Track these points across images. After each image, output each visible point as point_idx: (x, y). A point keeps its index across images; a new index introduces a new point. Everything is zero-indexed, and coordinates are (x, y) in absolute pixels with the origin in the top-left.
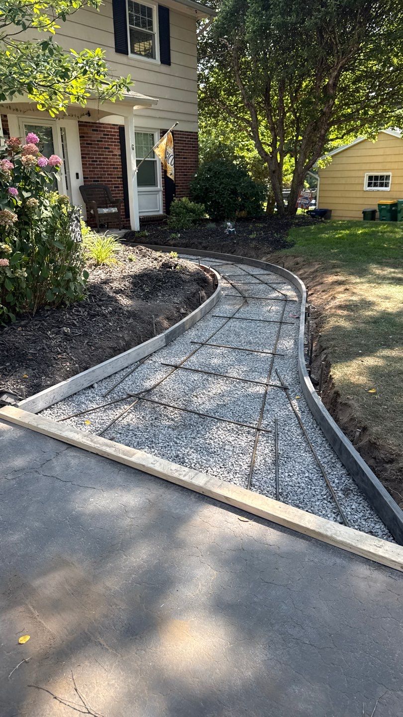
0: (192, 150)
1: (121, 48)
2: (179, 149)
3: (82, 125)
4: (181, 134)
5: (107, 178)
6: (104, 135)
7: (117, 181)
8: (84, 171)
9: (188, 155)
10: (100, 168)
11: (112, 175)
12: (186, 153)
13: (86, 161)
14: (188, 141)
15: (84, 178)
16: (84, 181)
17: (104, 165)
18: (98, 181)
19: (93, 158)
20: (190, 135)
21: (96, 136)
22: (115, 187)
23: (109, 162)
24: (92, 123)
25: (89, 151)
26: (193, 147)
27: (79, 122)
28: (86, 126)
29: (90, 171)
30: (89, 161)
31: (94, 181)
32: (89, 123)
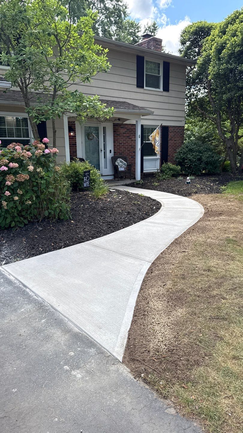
0: (180, 136)
1: (140, 85)
2: (171, 136)
3: (115, 125)
4: (173, 128)
5: (127, 152)
6: (127, 130)
7: (133, 154)
8: (114, 149)
9: (177, 139)
10: (123, 147)
11: (130, 150)
12: (176, 138)
13: (116, 144)
14: (178, 131)
15: (114, 152)
16: (114, 154)
17: (126, 145)
18: (122, 154)
19: (120, 142)
20: (179, 128)
21: (122, 131)
22: (131, 157)
23: (128, 144)
24: (121, 124)
25: (118, 138)
26: (181, 134)
27: (113, 124)
28: (117, 126)
29: (117, 149)
30: (118, 144)
31: (119, 154)
32: (119, 124)
